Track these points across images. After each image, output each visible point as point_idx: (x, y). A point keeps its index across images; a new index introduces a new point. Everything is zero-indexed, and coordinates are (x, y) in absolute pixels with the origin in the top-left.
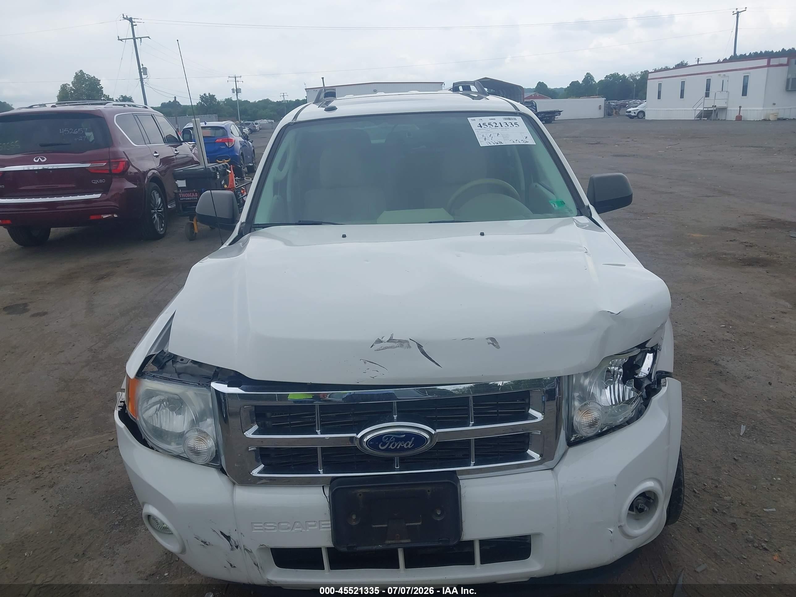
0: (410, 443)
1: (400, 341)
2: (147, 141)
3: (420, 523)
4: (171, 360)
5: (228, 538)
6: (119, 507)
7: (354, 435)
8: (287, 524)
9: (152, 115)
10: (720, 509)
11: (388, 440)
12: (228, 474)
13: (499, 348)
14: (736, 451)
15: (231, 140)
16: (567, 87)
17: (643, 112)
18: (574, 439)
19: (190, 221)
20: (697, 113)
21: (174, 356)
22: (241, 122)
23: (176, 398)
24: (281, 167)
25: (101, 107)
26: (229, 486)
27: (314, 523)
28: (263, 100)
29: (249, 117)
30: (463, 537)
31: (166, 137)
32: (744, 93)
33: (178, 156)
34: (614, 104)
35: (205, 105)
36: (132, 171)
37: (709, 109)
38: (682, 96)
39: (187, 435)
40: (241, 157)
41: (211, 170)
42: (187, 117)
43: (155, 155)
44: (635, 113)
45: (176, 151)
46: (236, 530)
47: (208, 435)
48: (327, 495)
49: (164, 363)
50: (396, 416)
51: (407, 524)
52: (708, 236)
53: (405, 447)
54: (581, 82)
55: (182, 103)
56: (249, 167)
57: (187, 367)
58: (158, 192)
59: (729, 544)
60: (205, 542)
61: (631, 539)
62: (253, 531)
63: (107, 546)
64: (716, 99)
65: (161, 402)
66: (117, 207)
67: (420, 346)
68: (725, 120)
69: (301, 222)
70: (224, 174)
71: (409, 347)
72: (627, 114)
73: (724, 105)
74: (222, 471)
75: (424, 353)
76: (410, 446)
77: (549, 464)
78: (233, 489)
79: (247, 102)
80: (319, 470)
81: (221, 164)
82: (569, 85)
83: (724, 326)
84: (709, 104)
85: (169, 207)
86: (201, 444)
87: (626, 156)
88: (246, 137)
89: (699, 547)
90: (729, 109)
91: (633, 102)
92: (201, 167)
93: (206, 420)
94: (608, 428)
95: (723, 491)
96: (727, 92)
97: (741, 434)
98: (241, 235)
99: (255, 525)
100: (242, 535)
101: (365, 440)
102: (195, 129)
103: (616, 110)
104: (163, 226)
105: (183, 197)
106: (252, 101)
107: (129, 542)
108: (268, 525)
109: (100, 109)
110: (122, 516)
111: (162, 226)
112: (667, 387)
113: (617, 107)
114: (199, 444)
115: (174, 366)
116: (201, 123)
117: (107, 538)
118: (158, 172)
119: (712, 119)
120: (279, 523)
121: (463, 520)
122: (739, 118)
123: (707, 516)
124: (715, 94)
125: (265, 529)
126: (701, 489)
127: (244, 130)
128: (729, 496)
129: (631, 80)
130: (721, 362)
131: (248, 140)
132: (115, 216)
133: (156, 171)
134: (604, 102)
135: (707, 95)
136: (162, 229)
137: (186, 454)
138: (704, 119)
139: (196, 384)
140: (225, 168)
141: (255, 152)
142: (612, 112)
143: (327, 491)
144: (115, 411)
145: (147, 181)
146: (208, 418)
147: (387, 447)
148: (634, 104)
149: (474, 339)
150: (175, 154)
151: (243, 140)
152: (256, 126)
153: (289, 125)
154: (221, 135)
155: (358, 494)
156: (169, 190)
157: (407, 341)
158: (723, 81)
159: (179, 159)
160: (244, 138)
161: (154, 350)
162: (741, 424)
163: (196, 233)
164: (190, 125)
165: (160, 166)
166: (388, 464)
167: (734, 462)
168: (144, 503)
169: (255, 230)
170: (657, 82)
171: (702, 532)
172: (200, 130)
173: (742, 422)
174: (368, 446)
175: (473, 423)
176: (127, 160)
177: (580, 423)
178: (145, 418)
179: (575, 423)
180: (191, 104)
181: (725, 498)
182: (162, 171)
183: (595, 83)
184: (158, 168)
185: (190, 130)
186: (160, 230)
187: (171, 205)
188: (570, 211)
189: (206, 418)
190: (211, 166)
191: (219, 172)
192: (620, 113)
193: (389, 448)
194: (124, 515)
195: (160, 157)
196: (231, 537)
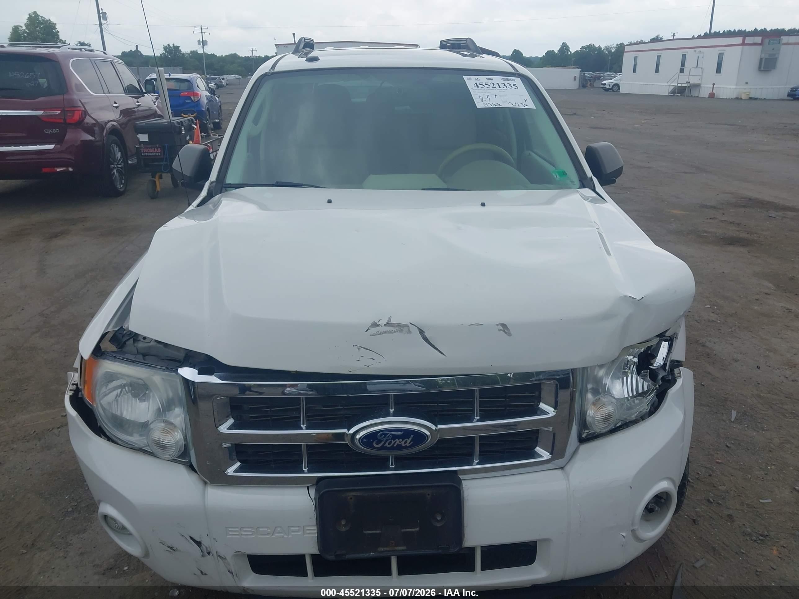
0: (409, 441)
1: (399, 325)
2: (106, 90)
3: (417, 529)
4: (132, 339)
5: (199, 544)
6: (73, 492)
7: (345, 431)
8: (266, 529)
9: (112, 61)
10: (715, 500)
11: (384, 437)
12: (198, 472)
13: (511, 335)
14: (728, 438)
15: (197, 94)
16: (542, 56)
17: (617, 85)
18: (586, 435)
19: (152, 177)
20: (672, 88)
21: (135, 334)
22: (207, 76)
23: (140, 383)
24: (256, 121)
25: (56, 50)
26: (200, 485)
27: (297, 529)
28: (230, 55)
29: (215, 71)
30: (464, 544)
31: (127, 86)
32: (719, 70)
33: (140, 108)
34: (588, 75)
35: (169, 56)
36: (88, 122)
37: (683, 85)
38: (657, 71)
39: (152, 426)
40: (207, 112)
41: (176, 124)
42: (150, 68)
43: (115, 105)
44: (610, 86)
45: (138, 102)
46: (207, 535)
47: (175, 426)
48: (313, 497)
49: (123, 342)
50: (393, 410)
51: (403, 530)
52: (688, 213)
53: (403, 445)
54: (556, 52)
55: (144, 53)
56: (215, 124)
57: (150, 347)
58: (118, 146)
59: (727, 537)
60: (172, 548)
61: (642, 542)
62: (228, 537)
63: (59, 536)
64: (690, 75)
65: (122, 387)
66: (72, 160)
67: (421, 332)
68: (697, 97)
69: (278, 184)
70: (190, 129)
71: (409, 332)
72: (602, 86)
73: (699, 82)
74: (191, 467)
75: (426, 339)
76: (409, 444)
77: (559, 462)
78: (204, 490)
79: (213, 56)
80: (304, 469)
81: (187, 118)
82: (544, 55)
83: (709, 306)
84: (683, 80)
85: (130, 162)
86: (168, 437)
87: (602, 128)
88: (212, 91)
89: (697, 540)
90: (702, 85)
91: (608, 74)
92: (165, 121)
93: (174, 409)
94: (622, 423)
95: (717, 480)
96: (701, 68)
97: (732, 420)
98: (210, 195)
99: (230, 529)
100: (215, 541)
101: (358, 437)
102: (158, 80)
103: (590, 81)
104: (123, 182)
105: (145, 152)
106: (218, 55)
107: (84, 531)
108: (244, 529)
109: (54, 52)
110: (76, 502)
111: (121, 182)
112: (683, 379)
113: (591, 78)
114: (165, 437)
115: (135, 345)
116: (165, 74)
117: (59, 527)
118: (118, 125)
119: (686, 95)
120: (258, 528)
121: (465, 525)
122: (712, 95)
123: (703, 507)
124: (690, 70)
125: (242, 534)
126: (695, 478)
127: (210, 84)
128: (724, 486)
129: (607, 52)
130: (707, 344)
131: (214, 95)
132: (71, 169)
133: (116, 123)
134: (579, 73)
135: (682, 71)
136: (122, 186)
137: (149, 447)
138: (678, 95)
139: (164, 368)
140: (190, 123)
141: (222, 108)
142: (587, 83)
143: (312, 492)
144: (66, 395)
145: (106, 133)
146: (175, 407)
147: (382, 446)
148: (609, 76)
149: (482, 325)
150: (137, 106)
151: (210, 95)
152: (223, 81)
153: (267, 75)
154: (186, 89)
155: (349, 498)
156: (129, 144)
157: (406, 326)
158: (698, 57)
159: (141, 112)
160: (210, 93)
161: (112, 326)
162: (731, 409)
163: (158, 191)
164: (154, 76)
165: (121, 118)
166: (382, 463)
167: (727, 449)
168: (100, 501)
169: (226, 191)
170: (633, 55)
171: (698, 524)
172: (164, 82)
173: (732, 407)
174: (360, 444)
175: (478, 418)
176: (84, 109)
177: (593, 418)
178: (103, 404)
179: (588, 419)
180: (154, 55)
181: (720, 487)
182: (123, 124)
183: (571, 53)
184: (118, 119)
185: (153, 82)
186: (120, 187)
187: (132, 160)
188: (572, 182)
189: (173, 407)
190: (175, 120)
191: (184, 127)
192: (594, 84)
193: (385, 446)
194: (79, 500)
195: (122, 108)
196: (202, 542)
